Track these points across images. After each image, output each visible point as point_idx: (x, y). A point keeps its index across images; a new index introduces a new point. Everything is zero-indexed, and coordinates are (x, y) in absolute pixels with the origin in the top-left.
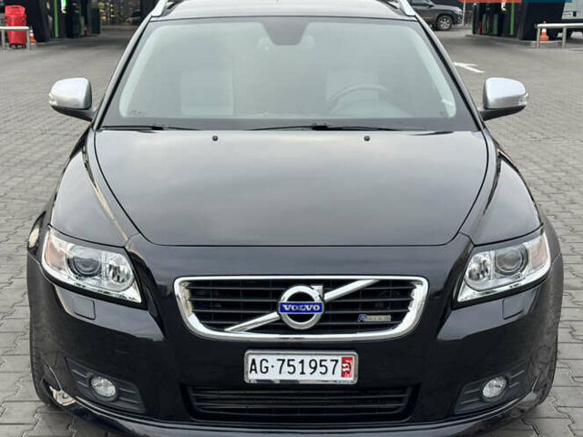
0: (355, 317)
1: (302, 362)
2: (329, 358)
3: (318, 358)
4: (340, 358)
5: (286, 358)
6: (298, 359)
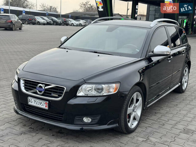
0: (51, 94)
1: (38, 102)
2: (43, 102)
3: (41, 102)
4: (45, 103)
5: (35, 100)
6: (37, 101)
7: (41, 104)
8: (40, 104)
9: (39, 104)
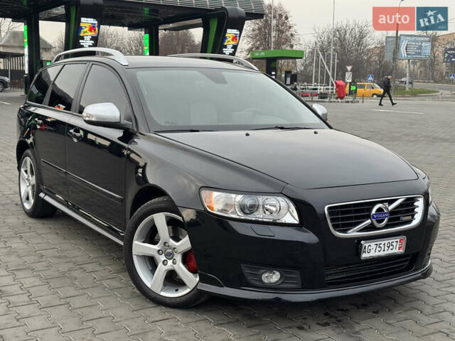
0: (398, 218)
1: (384, 244)
2: (394, 241)
3: (390, 241)
4: (398, 240)
5: (378, 243)
7: (391, 247)
8: (389, 247)
9: (386, 248)
